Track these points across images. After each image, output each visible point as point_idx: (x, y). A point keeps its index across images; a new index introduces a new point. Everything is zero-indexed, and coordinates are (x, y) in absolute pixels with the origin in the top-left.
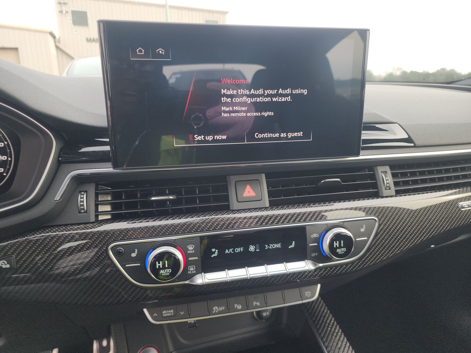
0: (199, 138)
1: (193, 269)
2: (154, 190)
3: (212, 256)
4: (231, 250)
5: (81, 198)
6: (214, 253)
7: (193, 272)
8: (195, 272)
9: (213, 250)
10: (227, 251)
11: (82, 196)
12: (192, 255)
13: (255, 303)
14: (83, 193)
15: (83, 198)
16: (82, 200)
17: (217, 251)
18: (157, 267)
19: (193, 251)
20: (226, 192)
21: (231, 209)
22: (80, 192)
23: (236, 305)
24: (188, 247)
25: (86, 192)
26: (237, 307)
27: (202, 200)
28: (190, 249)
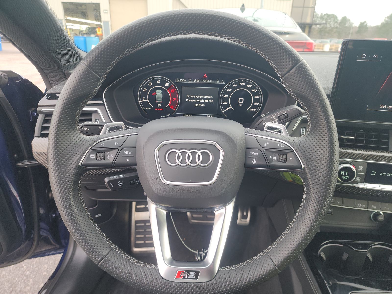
0: (383, 107)
1: (359, 180)
2: (346, 132)
3: (371, 175)
4: (384, 174)
5: (303, 131)
6: (373, 173)
7: (358, 181)
8: (360, 181)
9: (373, 172)
10: (381, 174)
11: (303, 130)
12: (361, 172)
13: (385, 208)
14: (303, 128)
15: (304, 131)
16: (303, 132)
17: (375, 172)
18: (341, 174)
19: (362, 170)
20: (387, 140)
21: (389, 150)
22: (302, 127)
23: (373, 206)
24: (359, 167)
25: (305, 128)
26: (373, 207)
27: (367, 142)
28: (360, 168)
